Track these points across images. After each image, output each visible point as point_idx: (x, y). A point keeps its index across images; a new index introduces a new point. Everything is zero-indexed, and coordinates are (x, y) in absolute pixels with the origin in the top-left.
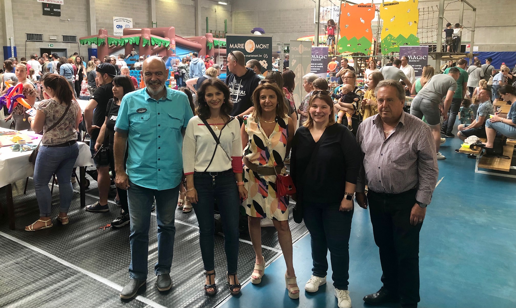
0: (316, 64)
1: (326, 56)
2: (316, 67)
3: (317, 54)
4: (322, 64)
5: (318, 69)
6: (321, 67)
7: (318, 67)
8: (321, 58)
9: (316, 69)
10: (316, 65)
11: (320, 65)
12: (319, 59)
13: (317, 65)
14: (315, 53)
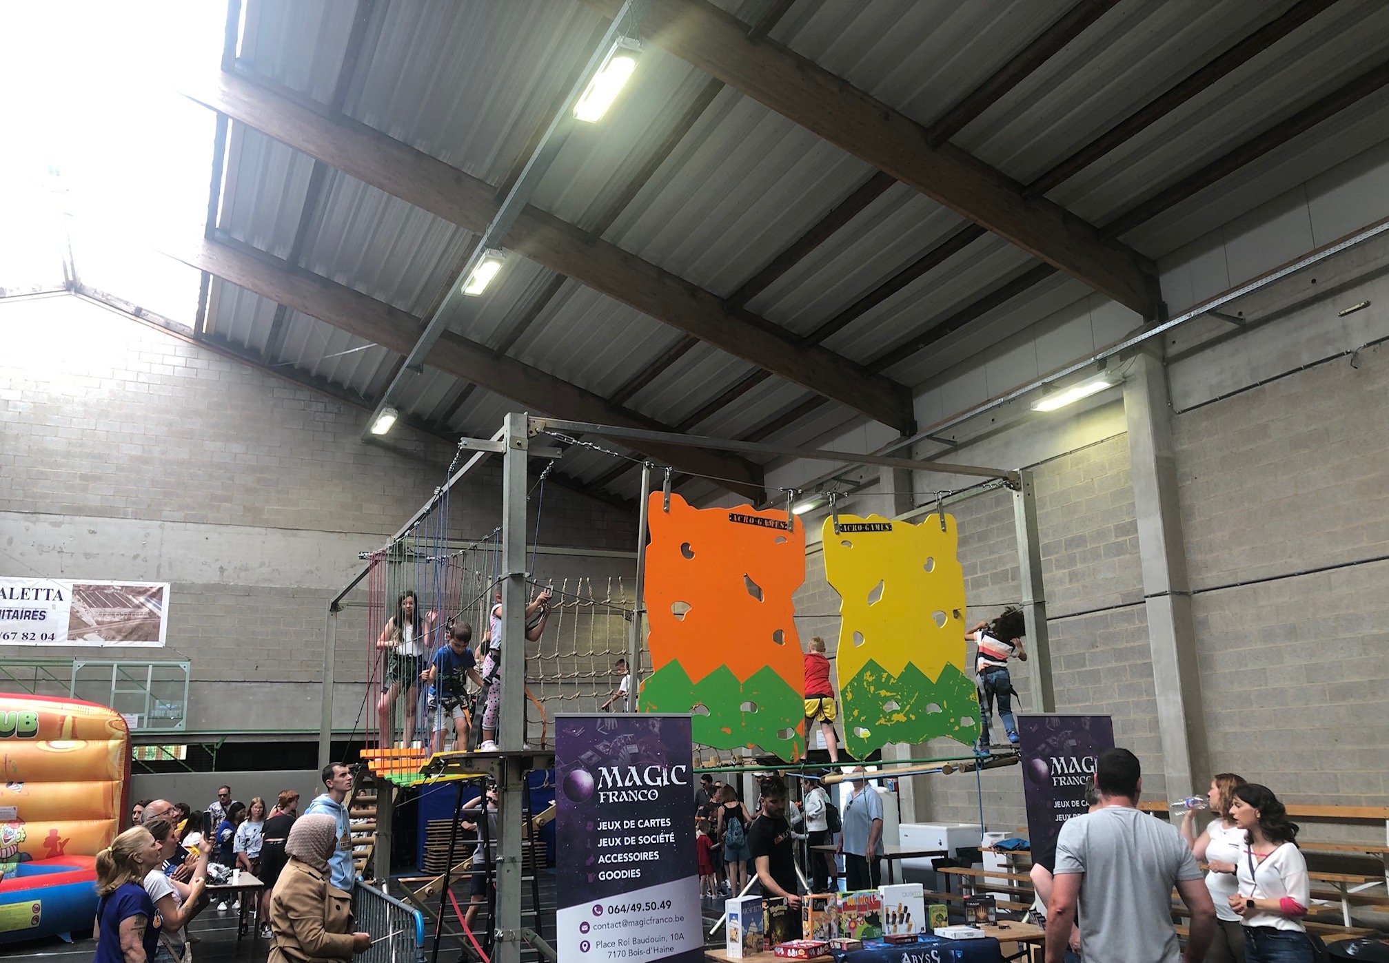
0: (632, 824)
1: (683, 768)
2: (632, 841)
3: (635, 760)
4: (665, 822)
5: (645, 856)
6: (660, 838)
7: (642, 840)
8: (659, 782)
9: (631, 857)
10: (630, 832)
11: (656, 830)
12: (649, 788)
13: (636, 832)
14: (616, 750)
